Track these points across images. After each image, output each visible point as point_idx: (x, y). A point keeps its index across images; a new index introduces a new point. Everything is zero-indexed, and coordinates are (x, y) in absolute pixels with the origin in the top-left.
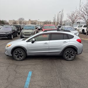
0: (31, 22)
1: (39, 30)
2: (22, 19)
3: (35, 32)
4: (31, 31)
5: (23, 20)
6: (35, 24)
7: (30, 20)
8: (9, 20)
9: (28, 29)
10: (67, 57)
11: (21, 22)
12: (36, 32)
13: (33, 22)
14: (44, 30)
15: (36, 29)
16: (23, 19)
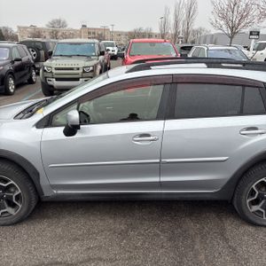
0: (89, 33)
1: (114, 57)
2: (59, 21)
3: (95, 67)
4: (80, 63)
5: (64, 25)
6: (101, 38)
7: (84, 26)
8: (19, 27)
9: (70, 56)
10: (255, 208)
11: (57, 32)
12: (99, 67)
13: (94, 33)
14: (130, 59)
15: (101, 57)
16: (64, 22)
